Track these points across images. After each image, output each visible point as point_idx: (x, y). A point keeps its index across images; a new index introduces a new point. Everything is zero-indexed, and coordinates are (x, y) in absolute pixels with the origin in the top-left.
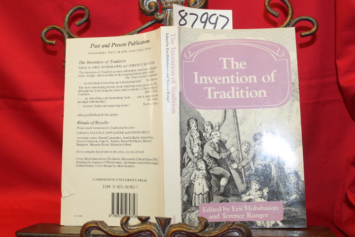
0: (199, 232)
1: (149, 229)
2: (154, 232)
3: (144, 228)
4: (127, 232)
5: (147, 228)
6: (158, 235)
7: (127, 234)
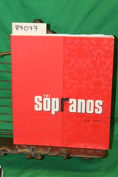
0: (48, 154)
1: (27, 151)
2: (29, 152)
3: (25, 151)
4: (18, 152)
5: (26, 151)
6: (31, 154)
7: (18, 153)
